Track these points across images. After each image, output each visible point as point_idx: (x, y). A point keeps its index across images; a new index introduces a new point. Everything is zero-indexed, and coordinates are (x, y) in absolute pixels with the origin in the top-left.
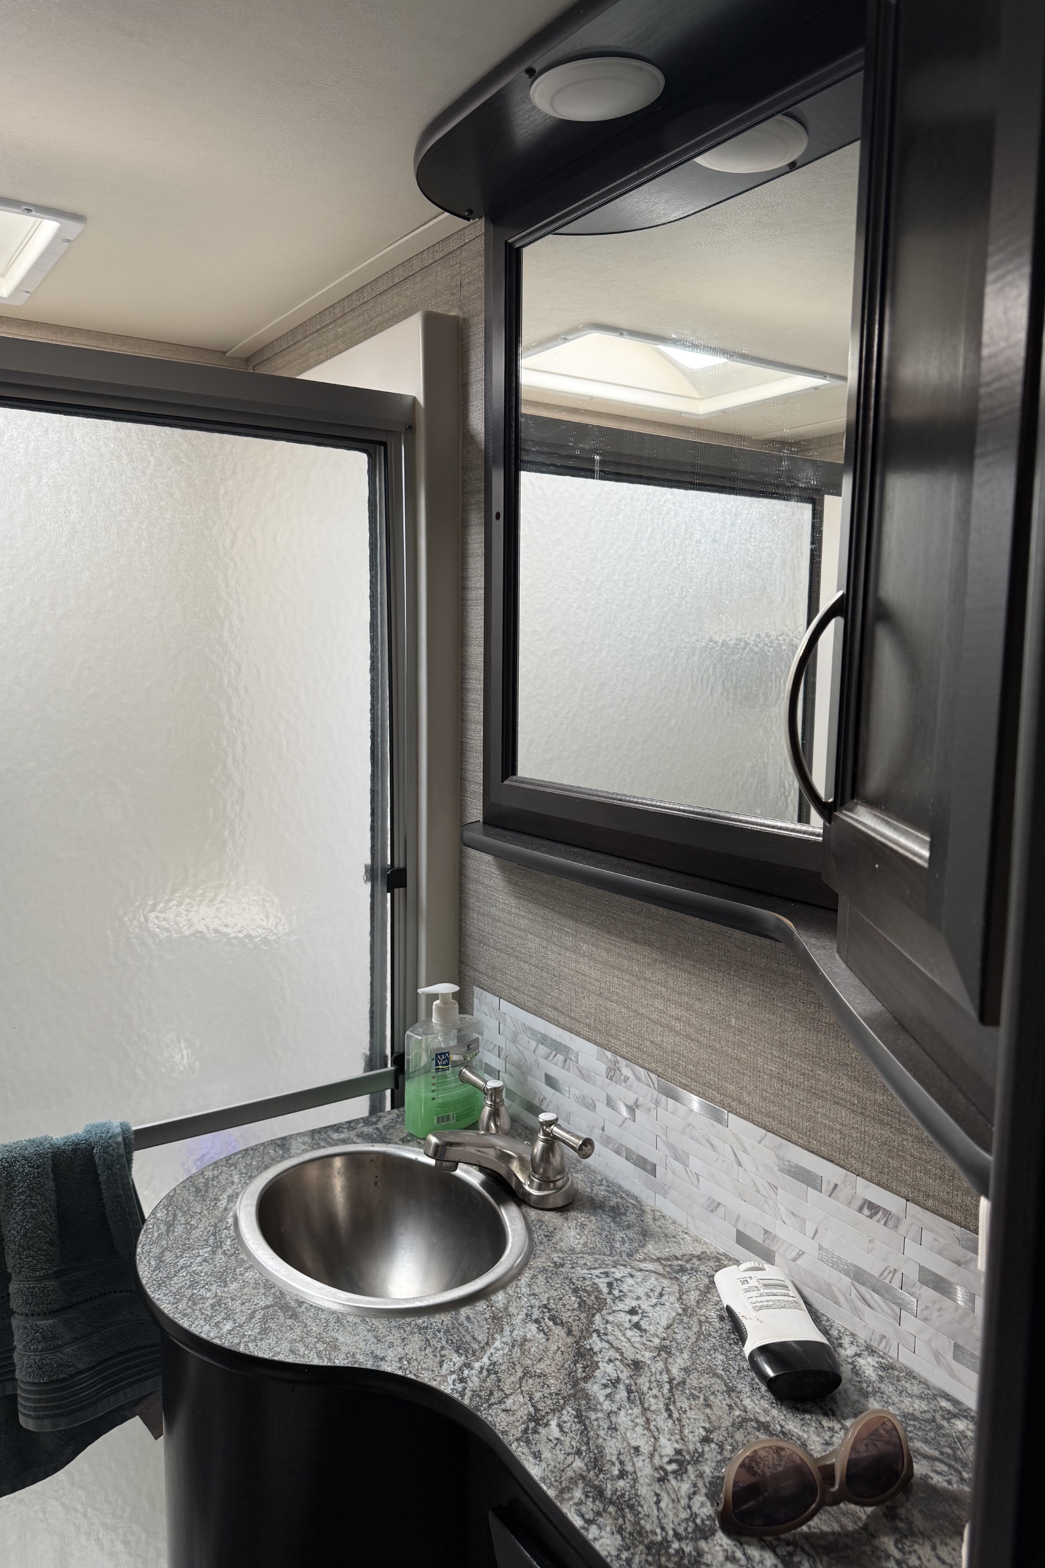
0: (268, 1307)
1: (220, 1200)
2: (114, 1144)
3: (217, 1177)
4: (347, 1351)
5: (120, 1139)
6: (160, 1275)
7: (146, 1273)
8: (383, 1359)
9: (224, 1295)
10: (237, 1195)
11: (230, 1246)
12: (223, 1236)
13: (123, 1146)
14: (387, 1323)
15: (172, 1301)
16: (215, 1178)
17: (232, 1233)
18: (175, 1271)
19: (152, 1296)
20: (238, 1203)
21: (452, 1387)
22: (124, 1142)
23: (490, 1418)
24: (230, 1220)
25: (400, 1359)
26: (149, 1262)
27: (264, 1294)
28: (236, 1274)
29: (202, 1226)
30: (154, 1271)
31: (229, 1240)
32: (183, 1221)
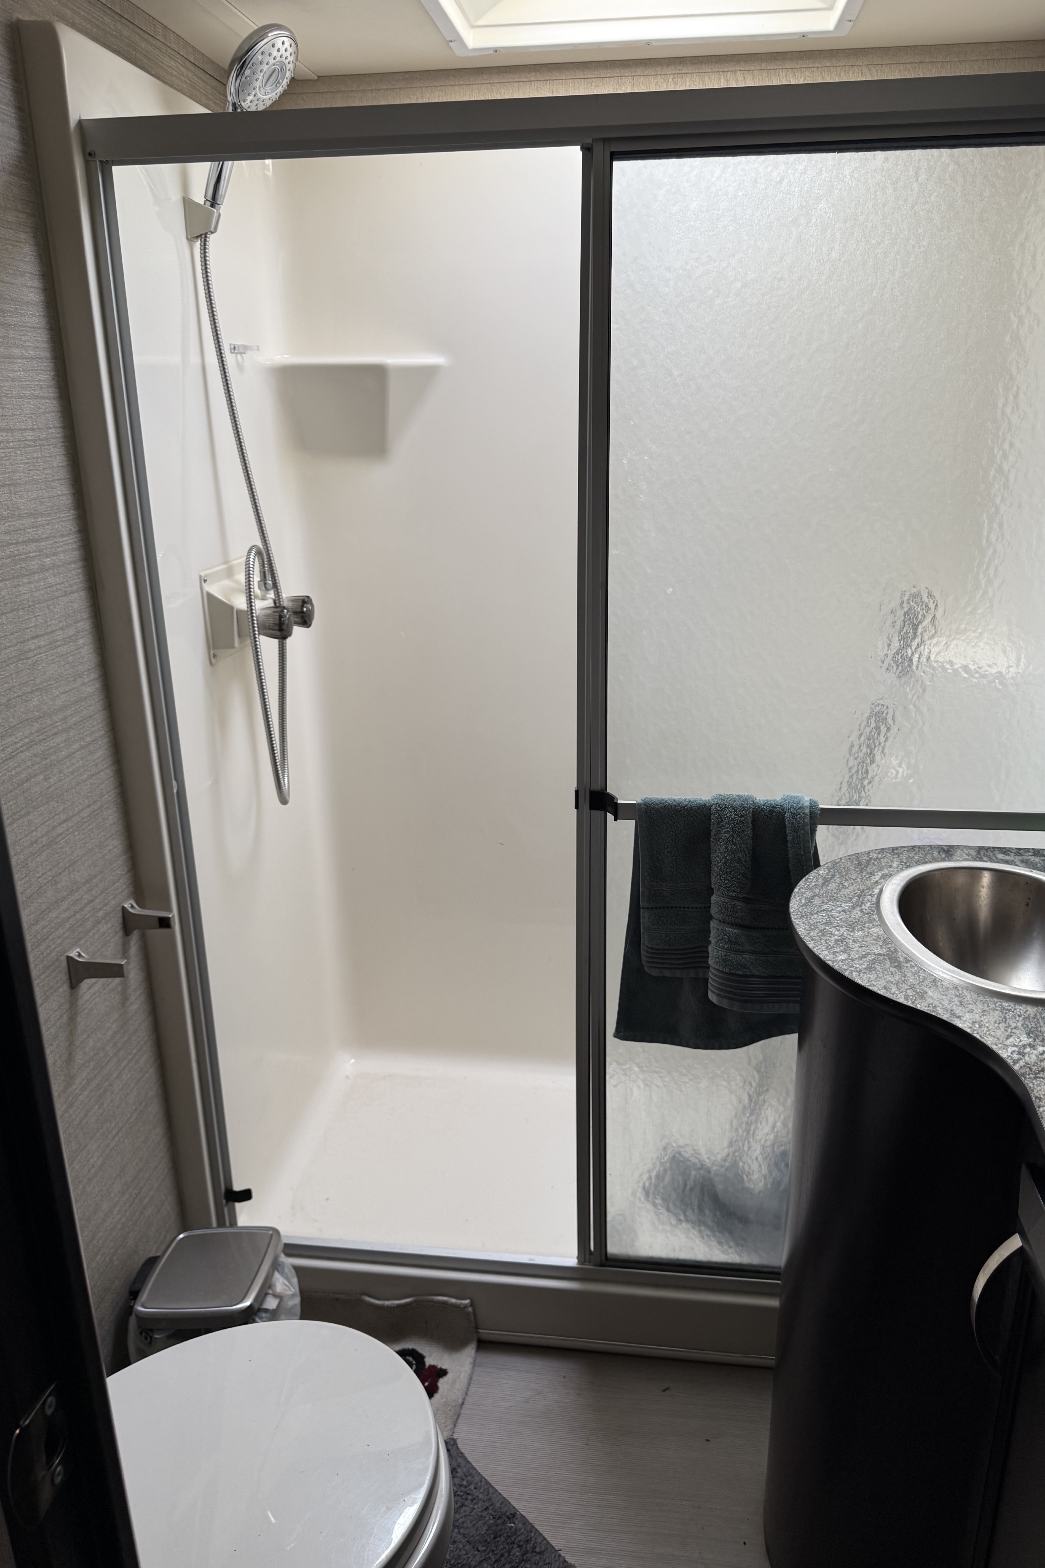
0: (879, 955)
1: (874, 875)
2: (801, 814)
3: (879, 859)
4: (931, 1002)
5: (807, 811)
6: (806, 910)
7: (795, 906)
8: (959, 1017)
9: (849, 937)
10: (891, 875)
11: (868, 907)
12: (866, 899)
13: (808, 817)
14: (976, 996)
15: (807, 928)
16: (877, 859)
17: (874, 899)
18: (818, 911)
19: (794, 921)
20: (888, 881)
21: (1009, 1054)
22: (810, 814)
23: (1031, 1085)
24: (877, 891)
25: (974, 1023)
26: (800, 900)
27: (881, 946)
28: (864, 927)
29: (852, 889)
30: (802, 906)
31: (869, 903)
32: (838, 880)
